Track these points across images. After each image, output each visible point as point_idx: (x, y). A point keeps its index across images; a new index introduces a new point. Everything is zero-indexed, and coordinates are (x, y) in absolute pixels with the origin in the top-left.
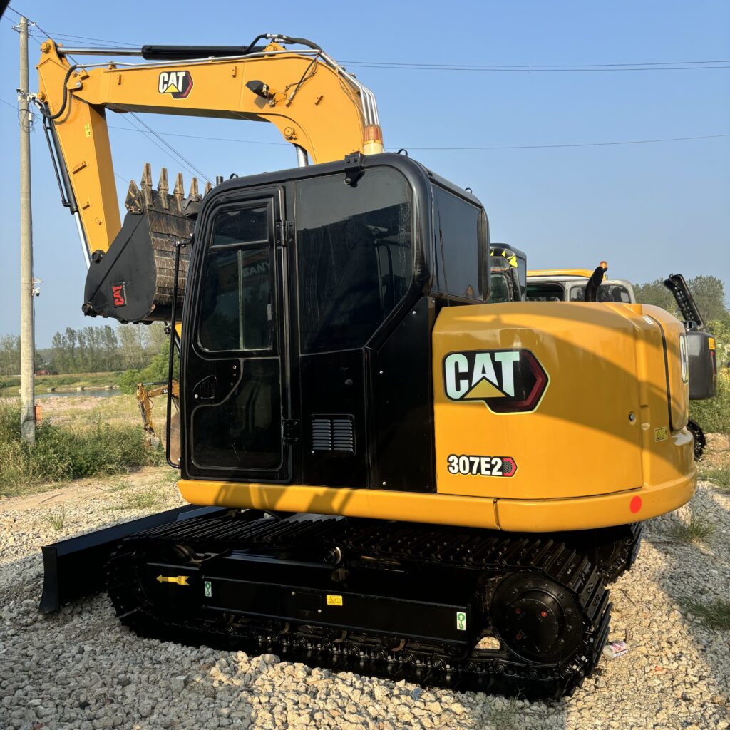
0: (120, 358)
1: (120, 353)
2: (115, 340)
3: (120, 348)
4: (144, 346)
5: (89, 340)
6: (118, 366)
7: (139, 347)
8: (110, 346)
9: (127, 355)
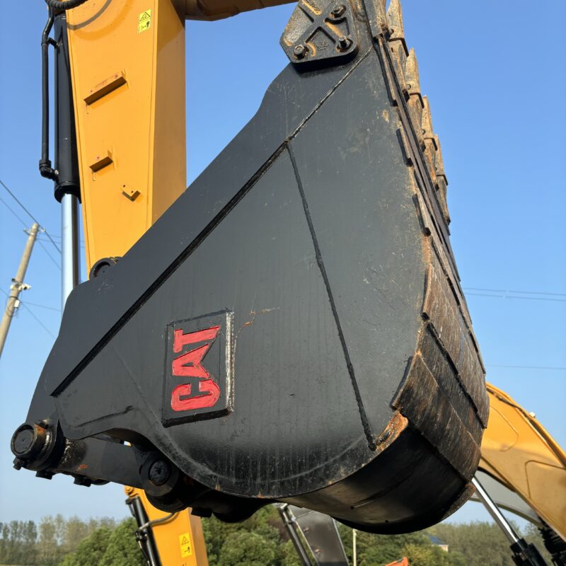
0: (35, 552)
1: (37, 548)
2: (35, 535)
3: (38, 543)
4: (59, 543)
5: (12, 534)
6: (32, 561)
7: (55, 544)
8: (30, 540)
9: (43, 551)
